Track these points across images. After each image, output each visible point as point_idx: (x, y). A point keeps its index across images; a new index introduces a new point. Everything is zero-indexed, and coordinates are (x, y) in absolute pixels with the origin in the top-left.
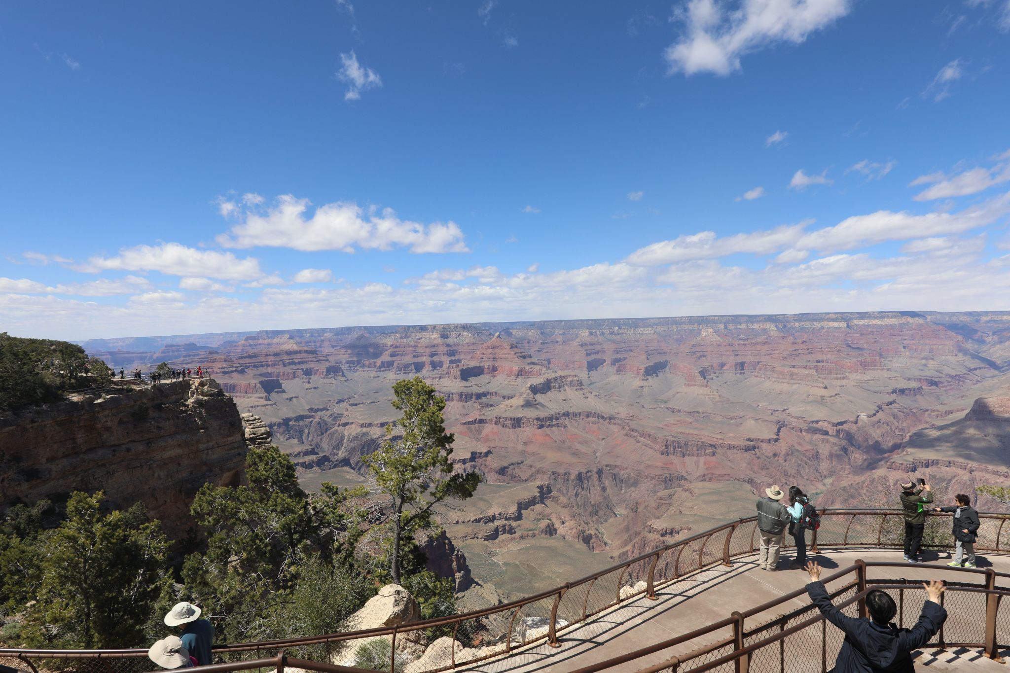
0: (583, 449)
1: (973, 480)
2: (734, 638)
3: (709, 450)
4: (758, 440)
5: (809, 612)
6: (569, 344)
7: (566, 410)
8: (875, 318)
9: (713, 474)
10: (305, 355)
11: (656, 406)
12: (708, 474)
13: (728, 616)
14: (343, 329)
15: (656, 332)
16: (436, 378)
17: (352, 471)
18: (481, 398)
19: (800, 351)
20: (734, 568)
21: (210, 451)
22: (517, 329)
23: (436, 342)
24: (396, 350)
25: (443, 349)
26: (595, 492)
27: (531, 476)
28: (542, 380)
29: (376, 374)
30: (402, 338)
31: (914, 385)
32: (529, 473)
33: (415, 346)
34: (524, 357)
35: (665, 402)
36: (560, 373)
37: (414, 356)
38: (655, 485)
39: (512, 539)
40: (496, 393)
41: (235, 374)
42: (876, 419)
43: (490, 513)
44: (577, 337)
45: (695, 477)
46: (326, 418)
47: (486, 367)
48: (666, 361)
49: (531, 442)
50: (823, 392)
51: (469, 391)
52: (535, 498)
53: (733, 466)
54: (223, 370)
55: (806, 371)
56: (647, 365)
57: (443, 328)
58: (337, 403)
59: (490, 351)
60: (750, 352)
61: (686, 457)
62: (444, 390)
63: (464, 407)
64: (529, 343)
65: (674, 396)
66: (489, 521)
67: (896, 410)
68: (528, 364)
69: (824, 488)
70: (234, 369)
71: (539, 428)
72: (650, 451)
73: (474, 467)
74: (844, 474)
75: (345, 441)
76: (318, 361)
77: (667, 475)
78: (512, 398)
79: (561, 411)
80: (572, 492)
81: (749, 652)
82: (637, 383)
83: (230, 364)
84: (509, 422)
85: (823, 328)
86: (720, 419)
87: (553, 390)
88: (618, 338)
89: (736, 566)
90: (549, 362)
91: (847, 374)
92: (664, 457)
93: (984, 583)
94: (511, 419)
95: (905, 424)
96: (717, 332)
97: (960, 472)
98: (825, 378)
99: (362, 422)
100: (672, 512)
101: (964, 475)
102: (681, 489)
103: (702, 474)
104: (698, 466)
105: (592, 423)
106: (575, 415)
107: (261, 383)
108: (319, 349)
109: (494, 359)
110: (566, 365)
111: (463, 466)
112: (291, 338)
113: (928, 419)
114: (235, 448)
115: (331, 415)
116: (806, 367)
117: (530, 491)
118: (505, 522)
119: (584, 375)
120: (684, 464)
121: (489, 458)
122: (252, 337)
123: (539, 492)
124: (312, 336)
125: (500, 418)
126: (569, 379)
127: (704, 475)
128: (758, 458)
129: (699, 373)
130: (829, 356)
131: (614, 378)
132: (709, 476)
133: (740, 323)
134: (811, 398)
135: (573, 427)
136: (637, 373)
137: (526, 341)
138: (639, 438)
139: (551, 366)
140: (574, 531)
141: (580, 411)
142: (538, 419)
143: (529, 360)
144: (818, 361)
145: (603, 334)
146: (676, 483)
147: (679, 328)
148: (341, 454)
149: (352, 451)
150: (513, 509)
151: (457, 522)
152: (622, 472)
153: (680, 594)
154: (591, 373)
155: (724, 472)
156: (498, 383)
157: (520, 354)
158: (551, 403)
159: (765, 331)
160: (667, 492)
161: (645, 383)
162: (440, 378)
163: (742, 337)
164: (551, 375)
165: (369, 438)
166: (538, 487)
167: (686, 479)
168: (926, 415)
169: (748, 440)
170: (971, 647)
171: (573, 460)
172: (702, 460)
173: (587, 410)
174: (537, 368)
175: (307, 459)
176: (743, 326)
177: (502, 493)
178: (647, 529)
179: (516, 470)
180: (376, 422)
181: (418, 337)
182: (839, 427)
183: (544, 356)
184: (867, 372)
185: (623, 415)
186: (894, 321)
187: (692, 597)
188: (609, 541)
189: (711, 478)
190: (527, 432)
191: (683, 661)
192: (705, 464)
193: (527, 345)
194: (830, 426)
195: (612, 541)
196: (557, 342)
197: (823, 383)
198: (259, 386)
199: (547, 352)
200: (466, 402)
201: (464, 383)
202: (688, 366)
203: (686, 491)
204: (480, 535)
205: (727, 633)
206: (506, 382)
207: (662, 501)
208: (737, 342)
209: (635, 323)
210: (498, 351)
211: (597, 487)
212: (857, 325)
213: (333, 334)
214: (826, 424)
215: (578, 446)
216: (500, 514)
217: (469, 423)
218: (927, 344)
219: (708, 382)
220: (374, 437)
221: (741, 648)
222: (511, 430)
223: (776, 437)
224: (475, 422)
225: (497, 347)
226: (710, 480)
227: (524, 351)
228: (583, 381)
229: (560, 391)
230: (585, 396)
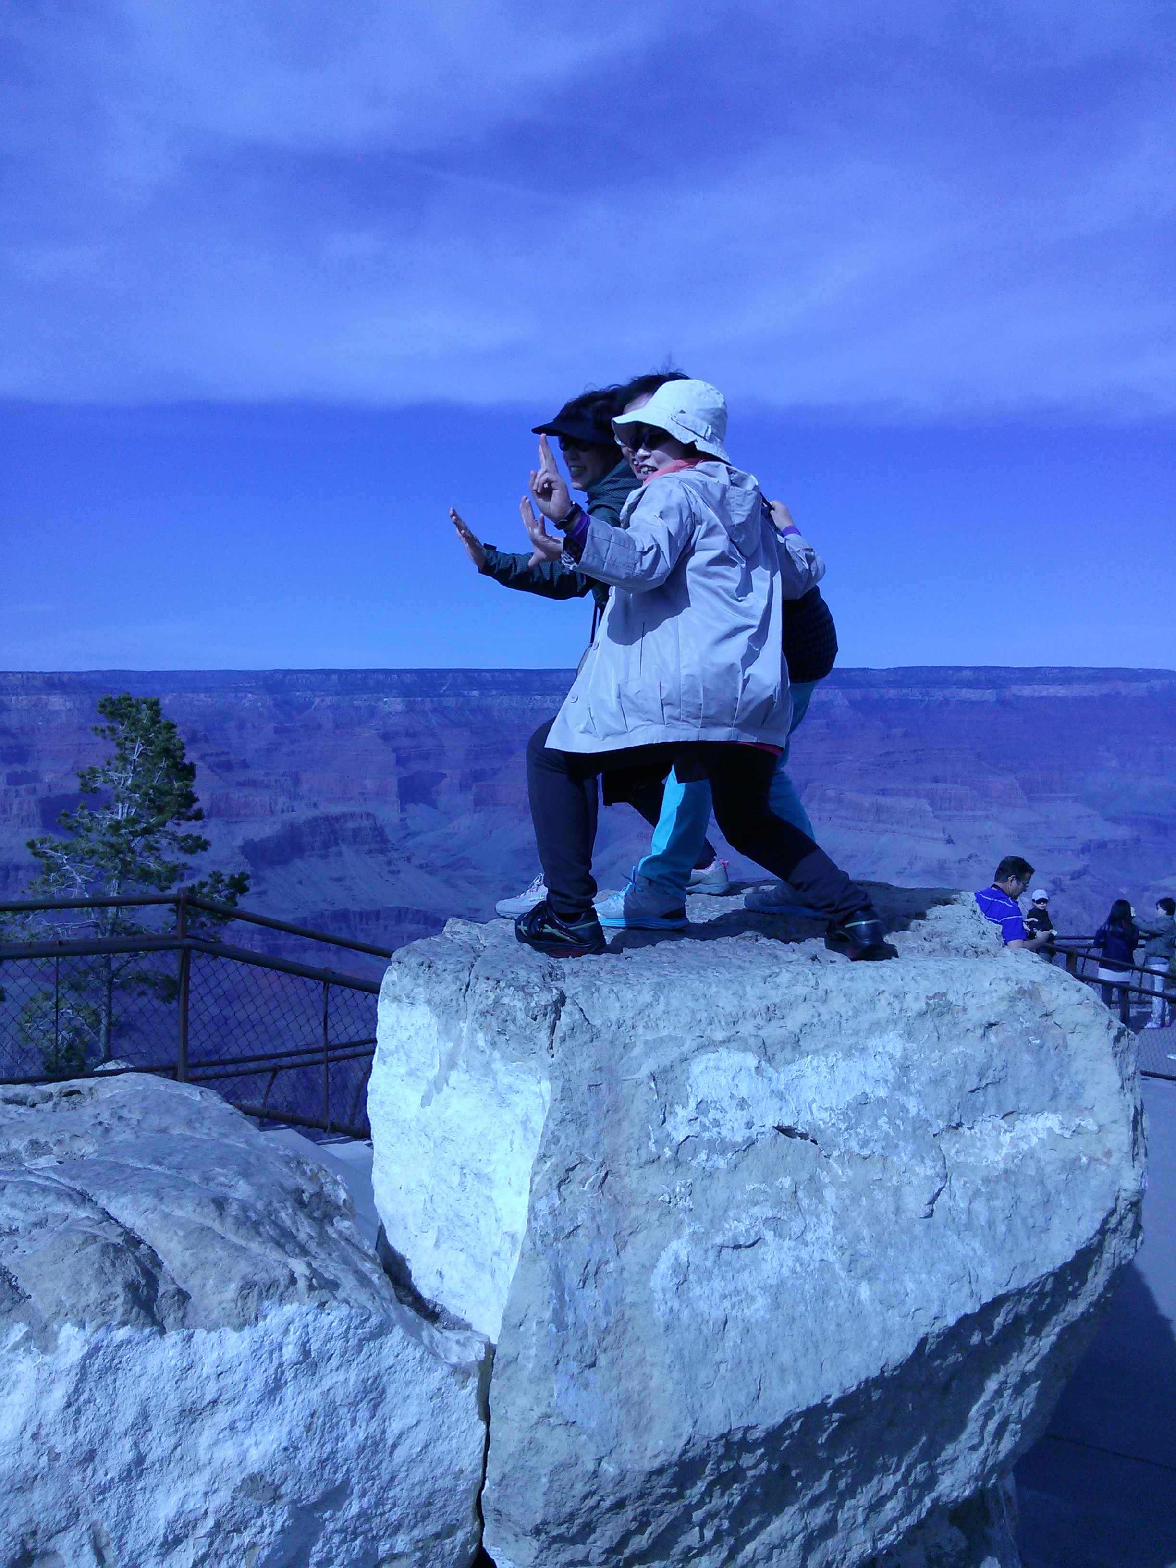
6: (352, 735)
7: (340, 906)
8: (1055, 682)
19: (898, 757)
28: (278, 827)
31: (1123, 832)
34: (228, 766)
36: (329, 809)
44: (373, 716)
50: (943, 852)
55: (908, 803)
64: (241, 727)
68: (239, 785)
79: (330, 910)
85: (946, 701)
87: (307, 853)
91: (994, 809)
98: (949, 819)
110: (344, 789)
116: (909, 794)
119: (389, 813)
126: (350, 825)
130: (958, 768)
131: (468, 822)
134: (919, 865)
137: (233, 724)
139: (304, 788)
141: (378, 906)
144: (936, 780)
154: (409, 808)
157: (216, 759)
158: (303, 886)
164: (302, 815)
173: (398, 903)
174: (262, 797)
183: (282, 765)
184: (1034, 806)
193: (233, 733)
196: (320, 726)
197: (944, 831)
199: (291, 755)
212: (1017, 698)
218: (1151, 743)
227: (226, 750)
228: (388, 831)
229: (325, 857)
230: (393, 867)
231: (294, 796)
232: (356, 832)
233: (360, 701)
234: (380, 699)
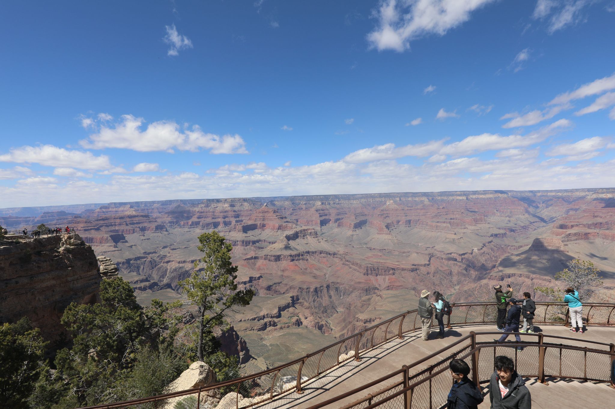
0: (318, 273)
1: (533, 284)
2: (403, 381)
3: (391, 272)
4: (418, 265)
5: (445, 363)
6: (309, 210)
7: (307, 250)
8: (482, 194)
9: (393, 286)
10: (141, 218)
11: (362, 246)
12: (391, 286)
13: (400, 368)
14: (166, 201)
15: (360, 202)
16: (227, 232)
17: (173, 291)
18: (255, 244)
19: (441, 213)
20: (404, 340)
21: (75, 282)
22: (278, 201)
23: (227, 209)
24: (201, 214)
25: (231, 214)
26: (325, 299)
27: (287, 290)
28: (293, 232)
29: (188, 230)
30: (205, 207)
31: (502, 231)
32: (286, 288)
33: (213, 212)
34: (282, 218)
35: (366, 244)
36: (304, 228)
37: (213, 218)
38: (360, 294)
39: (275, 330)
40: (265, 240)
41: (93, 231)
42: (482, 251)
43: (262, 314)
44: (314, 206)
45: (384, 288)
46: (155, 258)
47: (259, 224)
48: (367, 220)
49: (288, 270)
50: (454, 236)
51: (248, 239)
52: (289, 304)
53: (405, 281)
54: (84, 228)
55: (445, 225)
56: (356, 222)
57: (232, 200)
58: (162, 249)
59: (261, 215)
60: (414, 214)
61: (378, 276)
62: (232, 239)
63: (245, 249)
64: (285, 209)
65: (371, 240)
66: (261, 319)
67: (493, 246)
68: (285, 222)
69: (455, 292)
70: (92, 228)
71: (291, 261)
72: (357, 273)
73: (251, 286)
74: (465, 283)
75: (168, 273)
76: (150, 222)
77: (368, 287)
78: (275, 243)
79: (305, 251)
80: (311, 299)
81: (412, 388)
82: (350, 233)
83: (89, 225)
84: (273, 258)
85: (453, 200)
86: (397, 253)
87: (299, 238)
88: (338, 206)
89: (406, 338)
90: (297, 221)
91: (467, 226)
92: (366, 276)
93: (537, 341)
94: (274, 256)
95: (497, 254)
96: (395, 202)
97: (526, 280)
98: (455, 228)
99: (179, 260)
100: (370, 309)
101: (528, 282)
102: (375, 295)
103: (387, 285)
104: (385, 282)
105: (324, 257)
106: (313, 253)
107: (111, 236)
108: (151, 214)
109: (264, 220)
110: (308, 223)
111: (244, 286)
112: (131, 207)
113: (509, 251)
114: (93, 279)
115: (159, 256)
116: (444, 222)
117: (286, 299)
118: (270, 319)
119: (318, 228)
120: (377, 280)
121: (261, 280)
122: (105, 207)
123: (291, 300)
124: (145, 206)
125: (267, 256)
126: (309, 231)
127: (388, 286)
128: (419, 275)
129: (385, 226)
130: (457, 216)
131: (336, 230)
132: (391, 287)
133: (408, 197)
134: (447, 240)
135: (312, 260)
136: (350, 227)
137: (283, 208)
138: (351, 266)
139: (299, 223)
140: (313, 322)
141: (316, 250)
142: (291, 256)
143: (285, 220)
144: (451, 219)
145: (330, 204)
146: (373, 292)
147: (374, 200)
148: (165, 281)
149: (172, 279)
150: (275, 311)
151: (241, 321)
152: (341, 286)
153: (374, 357)
154: (322, 227)
155: (400, 284)
156: (266, 234)
157: (280, 217)
158: (299, 245)
159: (422, 202)
160: (367, 297)
161: (354, 233)
162: (230, 232)
163: (410, 205)
164: (298, 229)
165: (184, 270)
166: (291, 297)
167: (378, 289)
168: (508, 249)
169: (413, 265)
170: (531, 377)
171: (313, 280)
172: (387, 277)
173: (320, 249)
174: (290, 225)
175: (142, 285)
176: (410, 199)
177: (269, 302)
178: (356, 320)
179: (277, 287)
180: (188, 260)
181: (215, 206)
182: (463, 256)
183: (294, 217)
184: (477, 225)
185: (341, 252)
186: (491, 196)
187: (381, 358)
188: (333, 328)
189: (393, 288)
190: (284, 263)
191: (375, 396)
192: (389, 280)
193: (283, 211)
194: (458, 256)
195: (335, 328)
196: (302, 209)
197: (454, 231)
198: (110, 238)
199: (296, 215)
200: (246, 246)
201: (245, 235)
202: (379, 222)
203: (378, 296)
204: (255, 328)
205: (400, 378)
206: (271, 234)
207: (365, 303)
208: (407, 208)
209: (348, 197)
210: (266, 214)
211: (326, 295)
212: (472, 198)
213: (159, 205)
214: (455, 255)
215: (315, 271)
216: (267, 314)
217: (248, 259)
218: (508, 209)
219: (390, 232)
220: (187, 269)
221: (407, 386)
222: (274, 263)
223: (428, 263)
224: (252, 258)
225: (266, 212)
226: (392, 289)
227: (281, 214)
228: (318, 232)
229: (304, 238)
230: (319, 241)
231: (297, 225)
232: (311, 233)
233: (311, 202)
234: (315, 202)
